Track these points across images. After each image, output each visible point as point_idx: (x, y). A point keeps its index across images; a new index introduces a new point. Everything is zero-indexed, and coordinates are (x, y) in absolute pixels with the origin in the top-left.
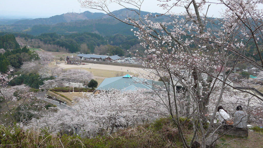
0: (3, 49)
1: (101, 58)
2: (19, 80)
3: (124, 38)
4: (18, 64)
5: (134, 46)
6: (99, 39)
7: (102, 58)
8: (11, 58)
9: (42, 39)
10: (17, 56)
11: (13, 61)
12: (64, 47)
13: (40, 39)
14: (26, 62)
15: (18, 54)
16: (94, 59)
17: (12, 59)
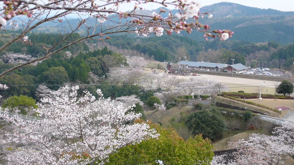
0: (69, 52)
1: (217, 67)
2: (108, 92)
3: (228, 44)
4: (100, 71)
5: (251, 54)
6: (192, 45)
7: (219, 67)
8: (91, 62)
9: (112, 42)
10: (99, 60)
11: (93, 66)
12: (147, 53)
13: (108, 42)
14: (114, 68)
15: (100, 57)
16: (205, 68)
17: (93, 63)
